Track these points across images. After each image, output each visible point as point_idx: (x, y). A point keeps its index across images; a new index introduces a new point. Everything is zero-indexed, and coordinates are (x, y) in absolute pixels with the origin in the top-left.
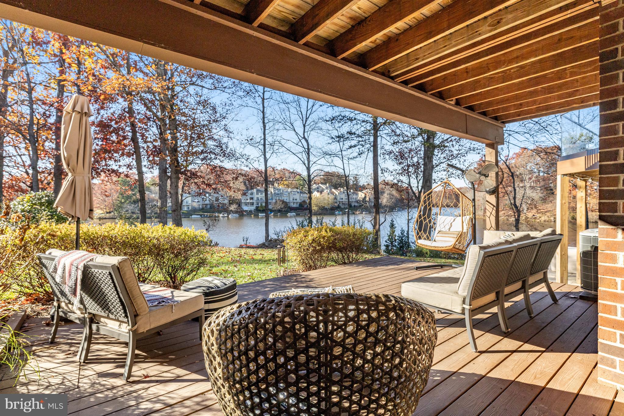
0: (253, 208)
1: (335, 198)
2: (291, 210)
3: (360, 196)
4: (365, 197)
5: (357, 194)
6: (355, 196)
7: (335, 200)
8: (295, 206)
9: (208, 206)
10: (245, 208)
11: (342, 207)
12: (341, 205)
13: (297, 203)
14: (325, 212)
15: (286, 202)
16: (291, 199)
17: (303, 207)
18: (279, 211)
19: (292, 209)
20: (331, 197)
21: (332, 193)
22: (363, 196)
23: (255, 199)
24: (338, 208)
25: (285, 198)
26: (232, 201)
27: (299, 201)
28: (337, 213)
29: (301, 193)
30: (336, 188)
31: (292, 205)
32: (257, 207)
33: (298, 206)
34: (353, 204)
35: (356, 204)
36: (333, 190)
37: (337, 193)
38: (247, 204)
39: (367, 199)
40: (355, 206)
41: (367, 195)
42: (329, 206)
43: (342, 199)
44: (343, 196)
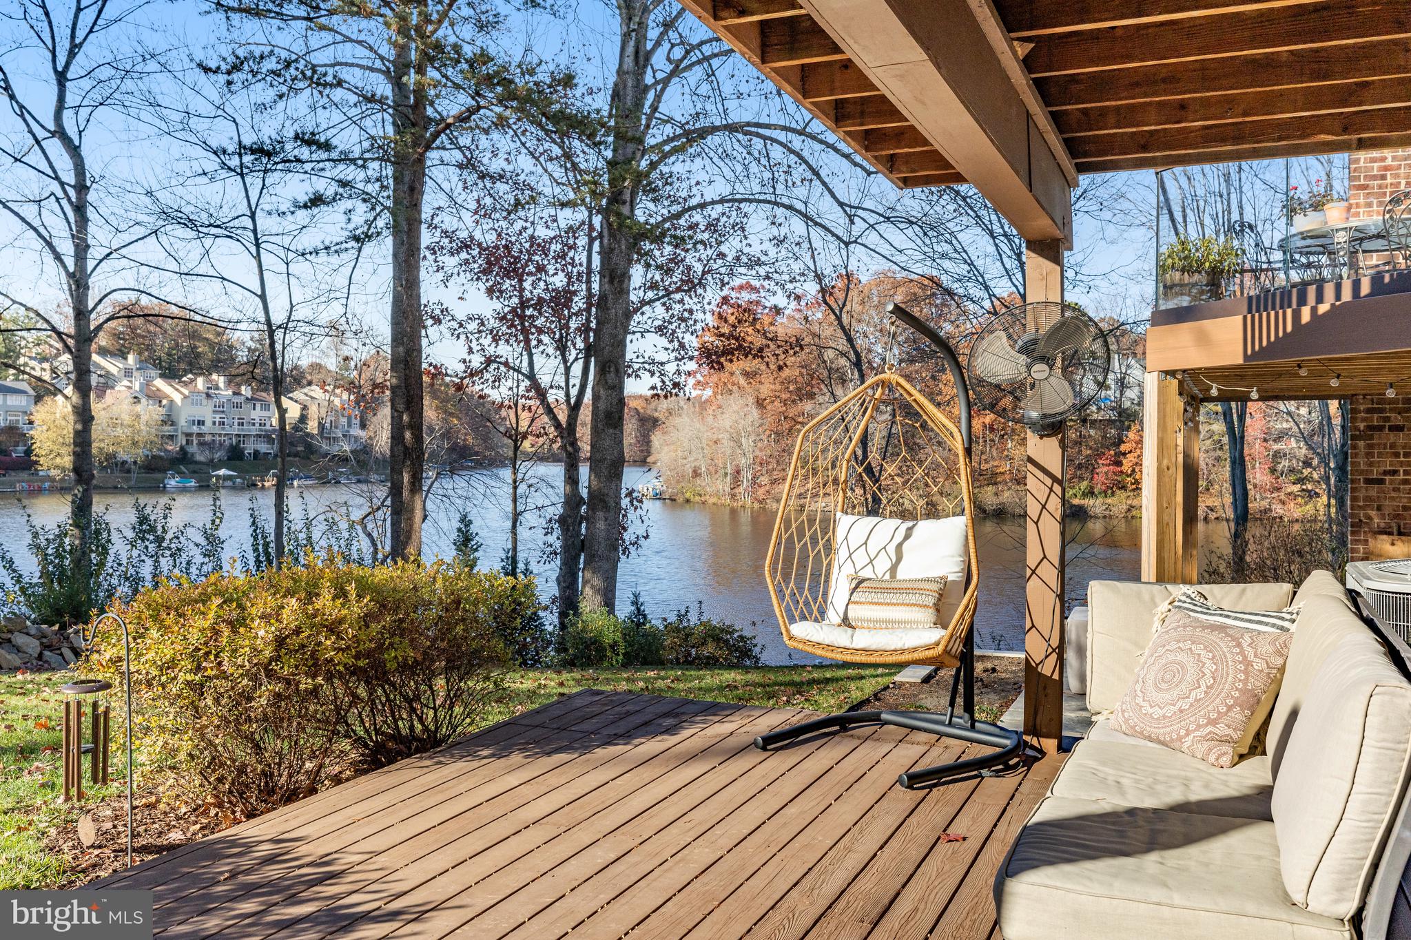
1: (169, 420)
4: (303, 419)
7: (167, 429)
11: (200, 458)
12: (193, 449)
14: (117, 478)
20: (150, 412)
21: (157, 397)
22: (295, 412)
24: (182, 461)
28: (172, 483)
30: (170, 374)
34: (249, 448)
35: (263, 448)
36: (160, 383)
37: (177, 398)
39: (313, 427)
40: (256, 453)
41: (313, 411)
42: (140, 453)
43: (201, 423)
44: (206, 412)
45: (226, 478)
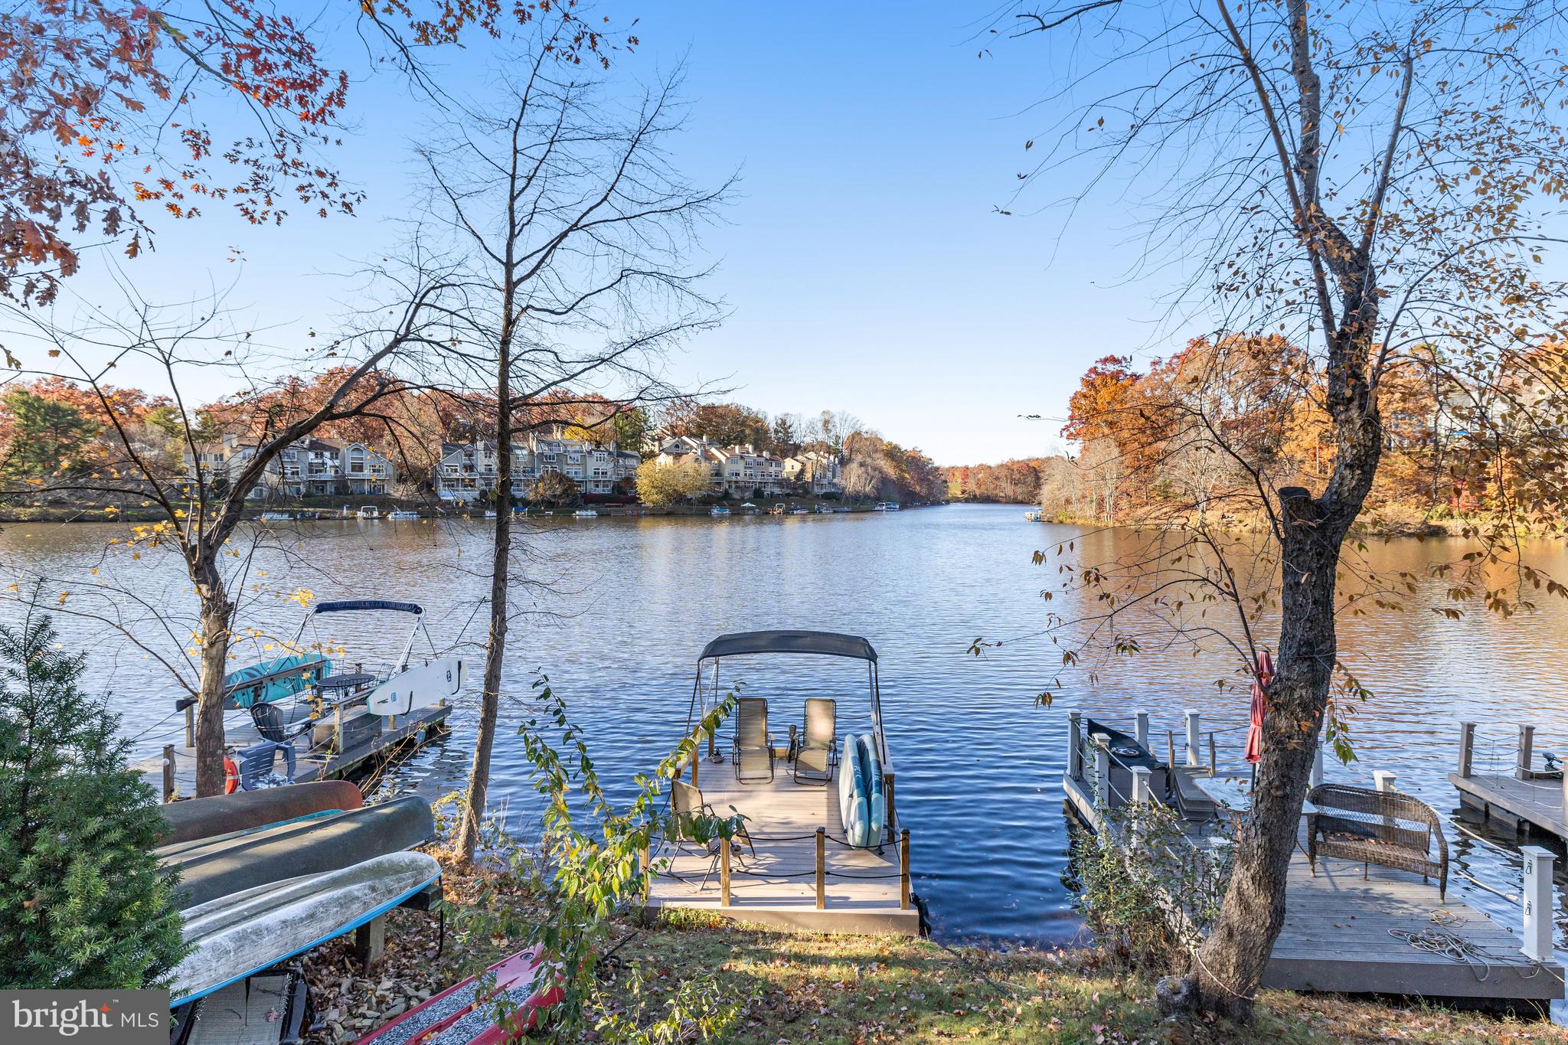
0: (470, 495)
1: (717, 473)
2: (586, 503)
3: (788, 469)
4: (802, 471)
5: (779, 464)
6: (773, 469)
7: (716, 479)
8: (600, 490)
9: (330, 489)
10: (446, 495)
11: (737, 496)
12: (731, 491)
13: (605, 484)
15: (571, 480)
16: (590, 473)
17: (625, 493)
18: (550, 504)
19: (589, 500)
20: (705, 467)
21: (708, 457)
22: (798, 467)
23: (481, 469)
24: (724, 498)
25: (572, 471)
26: (407, 473)
27: (612, 477)
28: (716, 512)
29: (621, 455)
30: (724, 444)
31: (591, 489)
32: (483, 494)
33: (607, 491)
34: (767, 491)
35: (777, 491)
36: (713, 450)
37: (723, 459)
38: (451, 484)
39: (808, 477)
40: (772, 494)
41: (809, 466)
42: (698, 494)
43: (737, 474)
44: (740, 467)
45: (750, 508)
